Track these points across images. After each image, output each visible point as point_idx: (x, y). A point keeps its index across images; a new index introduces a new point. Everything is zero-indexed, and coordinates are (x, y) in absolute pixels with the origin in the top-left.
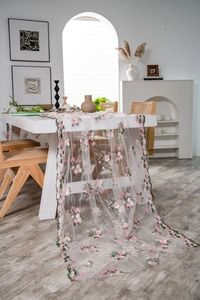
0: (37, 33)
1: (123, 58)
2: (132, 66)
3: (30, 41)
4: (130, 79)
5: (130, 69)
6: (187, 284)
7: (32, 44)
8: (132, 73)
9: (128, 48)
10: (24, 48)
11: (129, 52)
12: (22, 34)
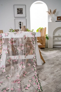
0: (22, 9)
1: (49, 15)
2: (52, 17)
3: (20, 11)
4: (51, 21)
5: (51, 18)
6: (52, 89)
7: (21, 12)
8: (51, 19)
9: (51, 11)
10: (18, 13)
11: (51, 13)
12: (18, 9)
